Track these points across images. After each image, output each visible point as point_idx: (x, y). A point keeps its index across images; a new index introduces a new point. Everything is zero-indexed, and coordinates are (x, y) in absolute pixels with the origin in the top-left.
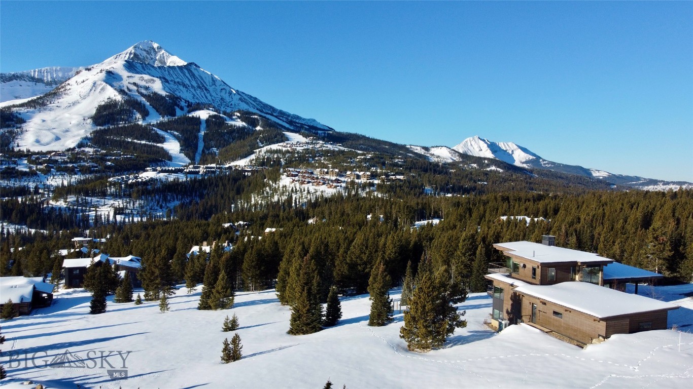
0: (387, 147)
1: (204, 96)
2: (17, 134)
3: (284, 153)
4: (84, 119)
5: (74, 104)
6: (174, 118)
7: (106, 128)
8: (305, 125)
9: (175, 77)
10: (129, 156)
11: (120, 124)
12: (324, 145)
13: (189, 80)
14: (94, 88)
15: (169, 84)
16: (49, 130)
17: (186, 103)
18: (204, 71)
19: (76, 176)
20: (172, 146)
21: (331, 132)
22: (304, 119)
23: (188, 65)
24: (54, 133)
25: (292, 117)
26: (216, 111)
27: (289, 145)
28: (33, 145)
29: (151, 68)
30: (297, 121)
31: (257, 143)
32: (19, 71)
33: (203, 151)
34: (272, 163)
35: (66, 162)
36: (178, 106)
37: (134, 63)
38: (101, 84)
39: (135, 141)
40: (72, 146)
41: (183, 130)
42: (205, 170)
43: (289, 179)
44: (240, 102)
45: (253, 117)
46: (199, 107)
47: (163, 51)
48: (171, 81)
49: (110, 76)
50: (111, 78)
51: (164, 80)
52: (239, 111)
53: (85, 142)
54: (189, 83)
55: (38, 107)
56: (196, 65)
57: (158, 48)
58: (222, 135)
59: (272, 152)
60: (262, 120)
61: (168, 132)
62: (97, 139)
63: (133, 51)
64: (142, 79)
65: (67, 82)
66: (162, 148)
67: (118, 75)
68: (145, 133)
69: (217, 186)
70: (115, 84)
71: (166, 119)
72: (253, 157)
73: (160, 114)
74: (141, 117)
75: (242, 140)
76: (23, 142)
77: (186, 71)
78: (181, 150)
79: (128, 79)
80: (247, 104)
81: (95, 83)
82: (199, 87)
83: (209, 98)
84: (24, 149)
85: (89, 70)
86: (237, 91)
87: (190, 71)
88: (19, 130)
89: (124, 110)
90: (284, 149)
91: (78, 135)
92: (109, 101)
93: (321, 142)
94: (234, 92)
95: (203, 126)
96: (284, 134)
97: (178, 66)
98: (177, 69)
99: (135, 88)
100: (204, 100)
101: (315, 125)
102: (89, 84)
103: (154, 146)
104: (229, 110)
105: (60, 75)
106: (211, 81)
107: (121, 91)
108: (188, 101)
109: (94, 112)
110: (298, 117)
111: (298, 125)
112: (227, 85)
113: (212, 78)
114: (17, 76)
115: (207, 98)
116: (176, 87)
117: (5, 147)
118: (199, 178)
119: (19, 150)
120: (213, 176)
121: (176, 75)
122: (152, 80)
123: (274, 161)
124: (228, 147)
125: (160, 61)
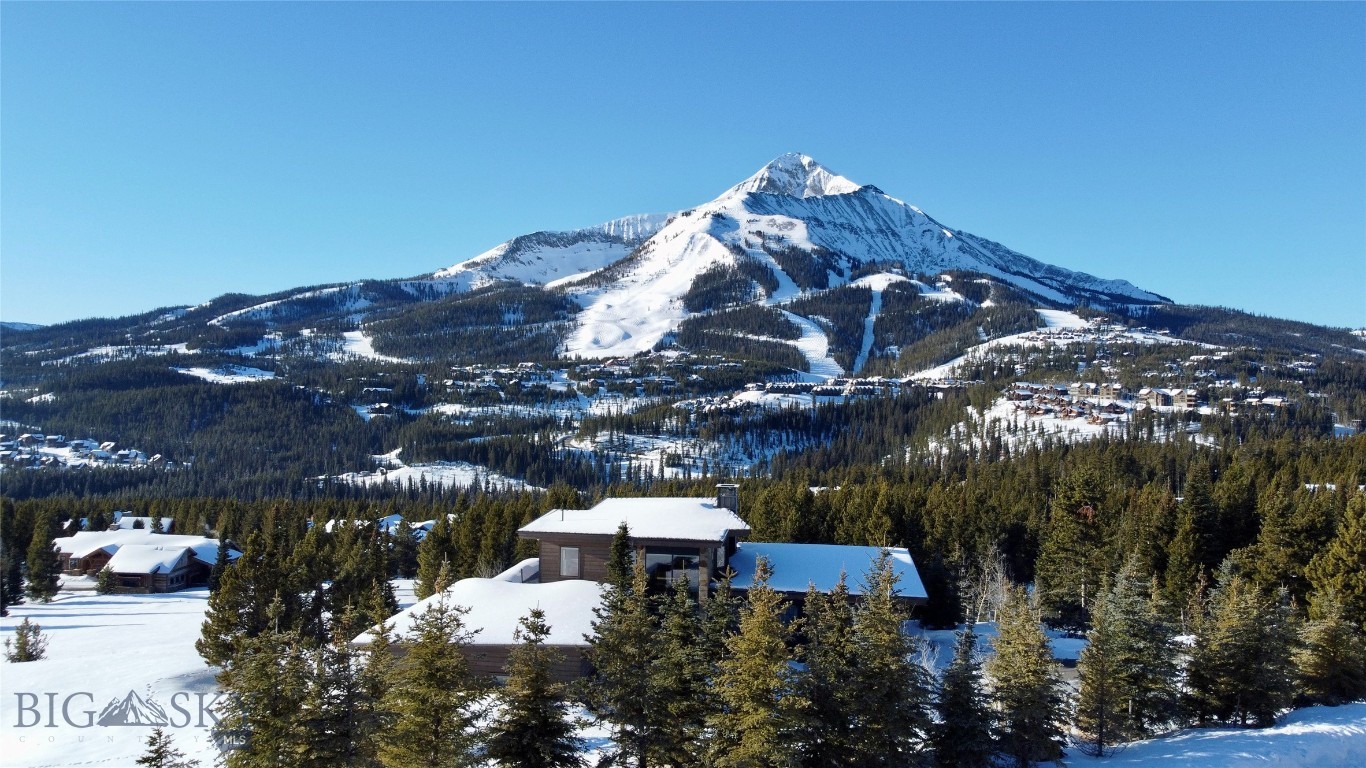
0: (1298, 335)
1: (889, 248)
2: (569, 330)
3: (1026, 353)
4: (671, 301)
5: (658, 275)
6: (822, 292)
7: (705, 315)
8: (1102, 293)
10: (731, 364)
11: (728, 307)
12: (1126, 334)
13: (862, 218)
14: (691, 247)
15: (824, 229)
16: (615, 322)
17: (849, 262)
18: (890, 200)
19: (635, 400)
20: (814, 345)
21: (1159, 306)
22: (1102, 282)
23: (861, 189)
24: (621, 327)
25: (1075, 278)
26: (905, 275)
27: (1041, 337)
28: (589, 348)
29: (793, 203)
30: (1087, 286)
31: (977, 334)
32: (587, 226)
33: (871, 353)
34: (995, 373)
35: (625, 376)
36: (834, 269)
37: (763, 196)
38: (702, 238)
39: (750, 336)
40: (644, 350)
41: (836, 314)
42: (853, 388)
44: (961, 254)
45: (979, 281)
46: (872, 268)
47: (819, 169)
48: (829, 223)
49: (719, 222)
50: (720, 225)
51: (814, 222)
52: (950, 273)
53: (667, 341)
54: (861, 225)
55: (604, 284)
56: (876, 189)
57: (810, 164)
58: (910, 319)
59: (998, 350)
60: (995, 286)
61: (808, 319)
62: (689, 336)
63: (766, 175)
64: (773, 223)
65: (651, 240)
66: (795, 348)
67: (732, 219)
68: (769, 322)
69: (870, 418)
70: (725, 236)
71: (808, 294)
72: (960, 361)
73: (799, 286)
74: (764, 293)
75: (948, 330)
76: (574, 343)
77: (856, 202)
78: (829, 350)
79: (750, 226)
80: (976, 256)
81: (692, 238)
82: (882, 231)
83: (900, 249)
84: (572, 355)
85: (687, 214)
86: (958, 235)
87: (864, 202)
88: (571, 323)
89: (737, 281)
90: (1028, 344)
91: (659, 329)
92: (714, 266)
93: (1118, 328)
94: (949, 234)
95: (877, 304)
96: (1038, 314)
97: (842, 195)
98: (841, 199)
99: (759, 241)
100: (889, 256)
101: (1127, 294)
102: (684, 239)
103: (781, 345)
104: (929, 273)
105: (648, 227)
106: (904, 217)
107: (736, 249)
108: (854, 259)
109: (687, 287)
110: (1088, 278)
111: (1079, 294)
112: (936, 223)
113: (907, 211)
114: (584, 235)
115: (895, 251)
116: (837, 233)
117: (546, 353)
118: (839, 401)
119: (566, 357)
120: (866, 398)
121: (837, 211)
122: (791, 224)
123: (1000, 369)
124: (920, 343)
125: (813, 189)
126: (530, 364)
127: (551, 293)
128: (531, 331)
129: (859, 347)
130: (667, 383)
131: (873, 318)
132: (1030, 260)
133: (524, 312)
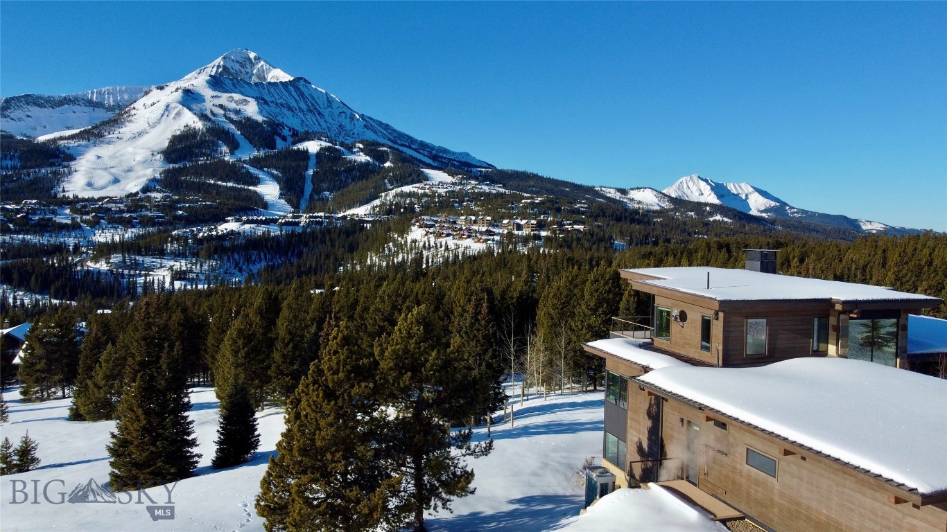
0: (568, 189)
1: (316, 123)
2: (64, 175)
3: (419, 197)
4: (153, 154)
5: (140, 134)
6: (273, 152)
7: (182, 166)
8: (454, 160)
9: (277, 97)
10: (208, 203)
11: (200, 160)
12: (477, 186)
13: (296, 100)
14: (166, 113)
15: (269, 106)
16: (105, 169)
17: (290, 130)
18: (315, 89)
19: (133, 230)
20: (269, 190)
21: (490, 170)
22: (454, 153)
23: (294, 80)
24: (112, 174)
25: (437, 150)
26: (331, 142)
27: (427, 187)
28: (84, 190)
29: (245, 85)
30: (444, 155)
31: (385, 184)
32: (72, 93)
33: (311, 196)
34: (402, 210)
35: (122, 211)
36: (280, 135)
37: (222, 78)
38: (176, 107)
39: (219, 183)
40: (134, 191)
41: (284, 168)
42: (308, 220)
43: (422, 231)
44: (366, 130)
45: (382, 149)
46: (308, 137)
47: (262, 63)
48: (273, 102)
49: (188, 96)
50: (190, 98)
51: (262, 101)
52: (361, 142)
53: (152, 185)
54: (295, 105)
55: (92, 139)
56: (305, 81)
57: (255, 58)
58: (337, 173)
59: (402, 195)
60: (393, 153)
61: (264, 171)
62: (169, 181)
63: (222, 63)
64: (231, 99)
65: (132, 106)
66: (256, 192)
67: (198, 94)
68: (233, 172)
69: (323, 242)
70: (194, 106)
71: (262, 153)
72: (377, 202)
73: (254, 147)
74: (228, 151)
75: (364, 181)
76: (70, 186)
77: (292, 89)
78: (281, 194)
79: (212, 100)
80: (375, 132)
81: (168, 106)
82: (311, 111)
83: (324, 125)
84: (70, 194)
85: (161, 88)
86: (362, 116)
87: (297, 89)
88: (66, 169)
89: (206, 141)
90: (420, 191)
91: (144, 176)
92: (186, 129)
93: (473, 182)
94: (358, 117)
95: (313, 162)
96: (422, 172)
97: (281, 82)
98: (280, 85)
99: (221, 112)
100: (316, 128)
101: (469, 161)
102: (161, 107)
103: (245, 189)
104: (349, 141)
105: (126, 97)
106: (326, 102)
107: (203, 117)
108: (293, 129)
109: (166, 144)
110: (445, 151)
111: (442, 160)
112: (348, 108)
113: (328, 98)
114: (70, 99)
115: (320, 126)
116: (278, 110)
117: (46, 192)
118: (299, 230)
119: (64, 196)
120: (318, 227)
121: (278, 94)
122: (245, 101)
123: (405, 208)
124: (345, 189)
125: (258, 76)
126: (34, 201)
127: (44, 144)
128: (29, 175)
129: (302, 192)
130: (158, 217)
131: (311, 172)
132: (409, 137)
133: (20, 158)
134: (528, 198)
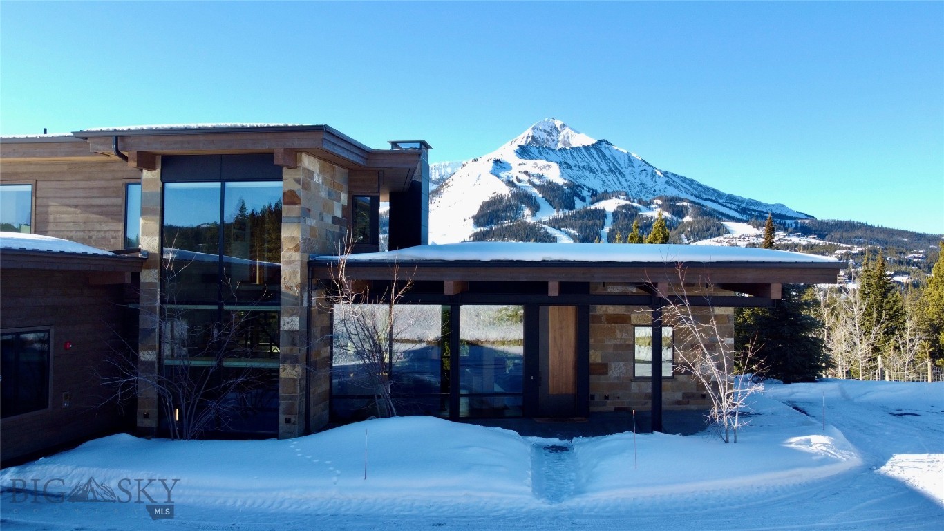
0: (906, 239)
1: (617, 183)
4: (465, 220)
6: (571, 213)
7: (489, 229)
8: (767, 213)
11: (505, 223)
12: (786, 238)
13: (598, 162)
14: (478, 182)
15: (572, 170)
17: (589, 191)
18: (617, 150)
21: (807, 221)
22: (766, 205)
23: (597, 143)
25: (747, 203)
26: (628, 199)
27: (727, 240)
29: (550, 152)
30: (755, 208)
31: (681, 239)
36: (579, 196)
37: (529, 147)
38: (487, 176)
41: (581, 227)
44: (667, 186)
45: (681, 204)
46: (606, 196)
47: (567, 129)
48: (575, 166)
49: (497, 165)
50: (499, 167)
51: (564, 165)
52: (660, 198)
54: (597, 167)
56: (607, 142)
57: (561, 127)
60: (692, 207)
61: (561, 230)
63: (531, 134)
64: (536, 166)
65: (451, 178)
67: (507, 163)
68: (533, 232)
70: (502, 175)
71: (561, 214)
73: (554, 208)
74: (530, 214)
77: (593, 151)
79: (519, 168)
80: (678, 188)
81: (479, 176)
82: (611, 171)
83: (624, 184)
85: (476, 160)
86: (665, 174)
87: (599, 151)
89: (511, 205)
90: (718, 245)
92: (494, 196)
93: (782, 234)
94: (659, 173)
95: (609, 220)
96: (723, 225)
97: (584, 147)
98: (583, 149)
99: (525, 178)
100: (617, 188)
101: (784, 213)
102: (474, 177)
104: (648, 198)
105: (449, 170)
106: (627, 161)
107: (510, 183)
108: (593, 190)
109: (476, 210)
110: (757, 203)
111: (748, 211)
112: (649, 165)
113: (629, 157)
115: (621, 185)
116: (581, 173)
121: (581, 158)
122: (548, 166)
125: (564, 143)
131: (606, 229)
132: (715, 191)
134: (846, 248)
